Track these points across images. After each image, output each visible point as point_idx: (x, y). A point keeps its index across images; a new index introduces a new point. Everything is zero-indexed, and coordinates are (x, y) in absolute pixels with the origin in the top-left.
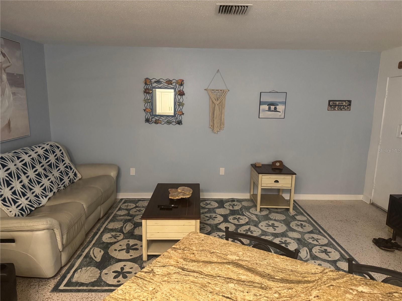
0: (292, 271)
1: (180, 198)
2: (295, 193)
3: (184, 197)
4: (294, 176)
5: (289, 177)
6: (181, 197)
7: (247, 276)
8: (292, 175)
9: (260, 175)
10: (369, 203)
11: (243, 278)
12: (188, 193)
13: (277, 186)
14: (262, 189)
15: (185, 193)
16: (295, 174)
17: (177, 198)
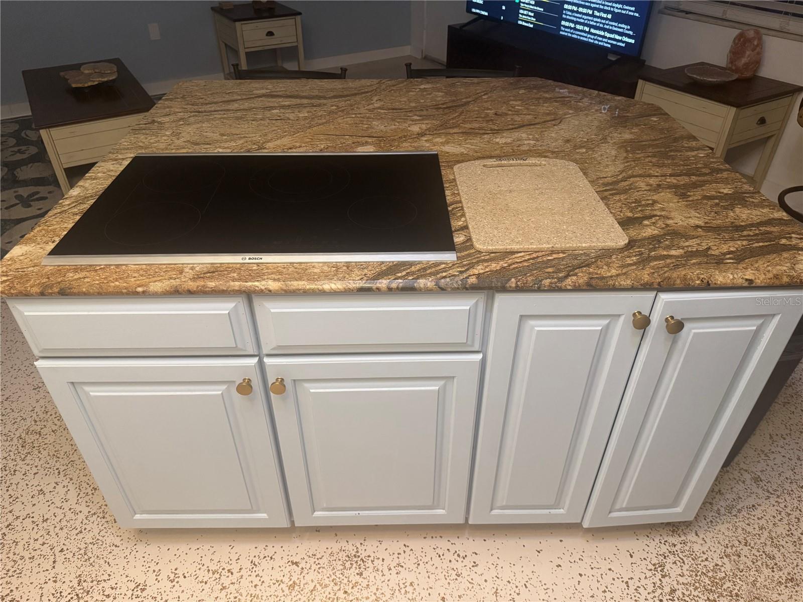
0: (343, 88)
1: (96, 83)
2: (306, 58)
3: (106, 79)
4: (298, 18)
5: (289, 21)
6: (98, 80)
7: (290, 101)
8: (294, 17)
9: (238, 24)
10: (419, 57)
11: (287, 103)
12: (109, 72)
13: (272, 43)
14: (246, 53)
15: (103, 72)
16: (300, 14)
17: (90, 84)
